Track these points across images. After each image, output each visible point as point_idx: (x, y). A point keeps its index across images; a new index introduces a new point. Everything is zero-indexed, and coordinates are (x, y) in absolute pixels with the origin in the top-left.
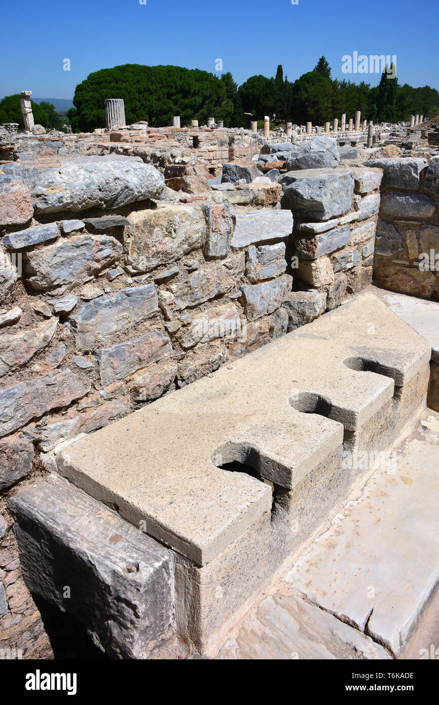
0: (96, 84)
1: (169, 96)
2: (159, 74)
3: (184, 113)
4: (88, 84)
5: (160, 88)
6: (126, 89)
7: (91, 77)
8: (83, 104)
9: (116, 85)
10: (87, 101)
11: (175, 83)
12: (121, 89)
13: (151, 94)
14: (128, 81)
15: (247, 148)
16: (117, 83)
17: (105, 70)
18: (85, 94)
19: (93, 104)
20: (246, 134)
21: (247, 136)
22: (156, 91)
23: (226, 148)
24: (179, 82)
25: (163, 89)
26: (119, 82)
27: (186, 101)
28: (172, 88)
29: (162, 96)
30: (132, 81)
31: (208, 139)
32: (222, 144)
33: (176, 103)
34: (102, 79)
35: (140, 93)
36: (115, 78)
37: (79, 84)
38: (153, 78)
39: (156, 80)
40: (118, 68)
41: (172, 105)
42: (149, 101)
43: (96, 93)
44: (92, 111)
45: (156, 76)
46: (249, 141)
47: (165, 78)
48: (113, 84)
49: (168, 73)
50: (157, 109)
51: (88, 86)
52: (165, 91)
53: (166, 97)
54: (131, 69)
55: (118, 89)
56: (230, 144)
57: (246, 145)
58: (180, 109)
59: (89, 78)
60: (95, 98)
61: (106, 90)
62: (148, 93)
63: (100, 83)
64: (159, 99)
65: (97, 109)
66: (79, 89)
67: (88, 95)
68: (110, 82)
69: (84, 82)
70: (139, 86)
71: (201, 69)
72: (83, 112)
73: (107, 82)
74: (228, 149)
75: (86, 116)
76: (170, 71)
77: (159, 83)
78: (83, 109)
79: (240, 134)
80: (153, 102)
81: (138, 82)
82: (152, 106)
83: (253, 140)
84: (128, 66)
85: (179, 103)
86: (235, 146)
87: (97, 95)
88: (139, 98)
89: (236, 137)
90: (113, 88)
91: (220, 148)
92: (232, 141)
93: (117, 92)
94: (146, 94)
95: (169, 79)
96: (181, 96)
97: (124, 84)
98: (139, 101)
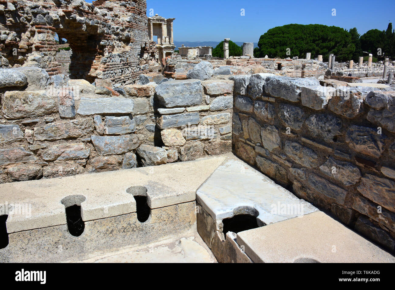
0: (272, 35)
1: (314, 41)
2: (309, 29)
3: (322, 51)
4: (267, 35)
5: (309, 37)
6: (288, 37)
7: (269, 31)
8: (263, 46)
9: (283, 35)
10: (265, 44)
11: (318, 34)
12: (285, 37)
13: (303, 40)
14: (290, 33)
15: (315, 71)
16: (283, 34)
17: (278, 27)
18: (264, 40)
19: (268, 45)
20: (314, 63)
21: (315, 64)
22: (306, 39)
23: (300, 71)
24: (321, 34)
25: (310, 38)
26: (285, 34)
27: (324, 44)
28: (316, 36)
29: (309, 41)
30: (292, 33)
31: (288, 65)
32: (297, 68)
33: (317, 45)
34: (275, 32)
35: (296, 39)
36: (283, 32)
37: (262, 35)
38: (305, 32)
39: (307, 32)
40: (287, 27)
41: (315, 47)
42: (301, 44)
43: (271, 39)
44: (267, 49)
45: (307, 30)
46: (317, 67)
47: (313, 31)
48: (281, 35)
49: (315, 28)
50: (305, 49)
51: (267, 36)
52: (312, 39)
53: (312, 42)
54: (292, 27)
55: (283, 37)
56: (302, 69)
57: (314, 70)
58: (320, 49)
59: (268, 32)
60: (270, 42)
61: (277, 38)
62: (301, 40)
63: (273, 35)
64: (307, 43)
65: (270, 48)
66: (262, 37)
67: (266, 41)
68: (280, 34)
69: (265, 34)
70: (296, 36)
71: (336, 26)
72: (262, 50)
73: (277, 34)
74: (301, 71)
75: (263, 52)
76: (316, 27)
77: (308, 34)
78: (262, 48)
79: (310, 63)
80: (303, 45)
81: (296, 33)
82: (302, 47)
83: (320, 66)
84: (291, 25)
85: (319, 46)
86: (305, 70)
87: (271, 41)
88: (295, 42)
89: (307, 65)
90: (280, 37)
91: (296, 70)
92: (304, 66)
93: (283, 39)
94: (300, 40)
95: (315, 32)
96: (321, 41)
97: (287, 35)
98: (295, 44)
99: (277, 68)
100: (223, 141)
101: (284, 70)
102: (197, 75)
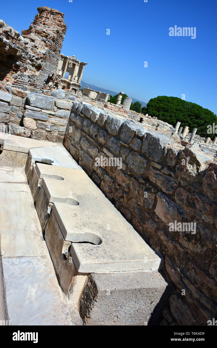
0: (159, 101)
1: (189, 116)
2: (189, 105)
3: (193, 125)
4: (156, 100)
5: (187, 111)
6: (171, 107)
7: (159, 97)
8: (150, 107)
9: (167, 104)
10: (152, 106)
11: (194, 111)
12: (169, 106)
13: (181, 112)
14: (173, 104)
15: (165, 131)
16: (168, 103)
17: (165, 96)
18: (153, 103)
19: (154, 108)
20: (166, 125)
21: (167, 126)
22: (184, 112)
23: (155, 127)
24: (196, 112)
25: (187, 112)
26: (169, 103)
27: (196, 121)
28: (192, 113)
29: (186, 115)
30: (175, 104)
31: (147, 121)
32: (153, 125)
33: (191, 119)
34: (163, 100)
35: (177, 110)
36: (168, 101)
37: (152, 98)
38: (185, 106)
39: (186, 107)
40: (173, 98)
41: (189, 120)
42: (179, 115)
43: (157, 104)
44: (153, 111)
45: (187, 106)
46: (167, 129)
47: (191, 108)
48: (167, 103)
49: (193, 106)
50: (181, 119)
51: (155, 101)
52: (188, 113)
53: (188, 115)
54: (177, 100)
55: (168, 105)
56: (157, 127)
57: (165, 130)
58: (192, 123)
59: (157, 97)
60: (156, 106)
61: (162, 104)
62: (180, 111)
63: (160, 101)
64: (184, 116)
65: (155, 111)
66: (151, 100)
67: (153, 104)
68: (165, 102)
69: (155, 99)
70: (177, 107)
72: (149, 110)
73: (164, 101)
74: (155, 128)
75: (149, 112)
76: (194, 106)
77: (187, 109)
78: (149, 109)
79: (163, 124)
80: (180, 116)
81: (178, 106)
82: (179, 118)
84: (176, 98)
85: (192, 120)
86: (158, 128)
87: (157, 105)
88: (175, 112)
89: (160, 125)
90: (165, 104)
91: (152, 126)
92: (158, 125)
93: (167, 107)
94: (179, 112)
95: (192, 109)
96: (195, 117)
97: (171, 105)
98: (175, 113)
99: (139, 121)
100: (59, 135)
101: (144, 123)
102: (55, 95)
